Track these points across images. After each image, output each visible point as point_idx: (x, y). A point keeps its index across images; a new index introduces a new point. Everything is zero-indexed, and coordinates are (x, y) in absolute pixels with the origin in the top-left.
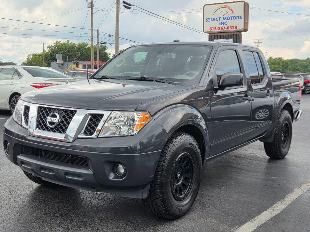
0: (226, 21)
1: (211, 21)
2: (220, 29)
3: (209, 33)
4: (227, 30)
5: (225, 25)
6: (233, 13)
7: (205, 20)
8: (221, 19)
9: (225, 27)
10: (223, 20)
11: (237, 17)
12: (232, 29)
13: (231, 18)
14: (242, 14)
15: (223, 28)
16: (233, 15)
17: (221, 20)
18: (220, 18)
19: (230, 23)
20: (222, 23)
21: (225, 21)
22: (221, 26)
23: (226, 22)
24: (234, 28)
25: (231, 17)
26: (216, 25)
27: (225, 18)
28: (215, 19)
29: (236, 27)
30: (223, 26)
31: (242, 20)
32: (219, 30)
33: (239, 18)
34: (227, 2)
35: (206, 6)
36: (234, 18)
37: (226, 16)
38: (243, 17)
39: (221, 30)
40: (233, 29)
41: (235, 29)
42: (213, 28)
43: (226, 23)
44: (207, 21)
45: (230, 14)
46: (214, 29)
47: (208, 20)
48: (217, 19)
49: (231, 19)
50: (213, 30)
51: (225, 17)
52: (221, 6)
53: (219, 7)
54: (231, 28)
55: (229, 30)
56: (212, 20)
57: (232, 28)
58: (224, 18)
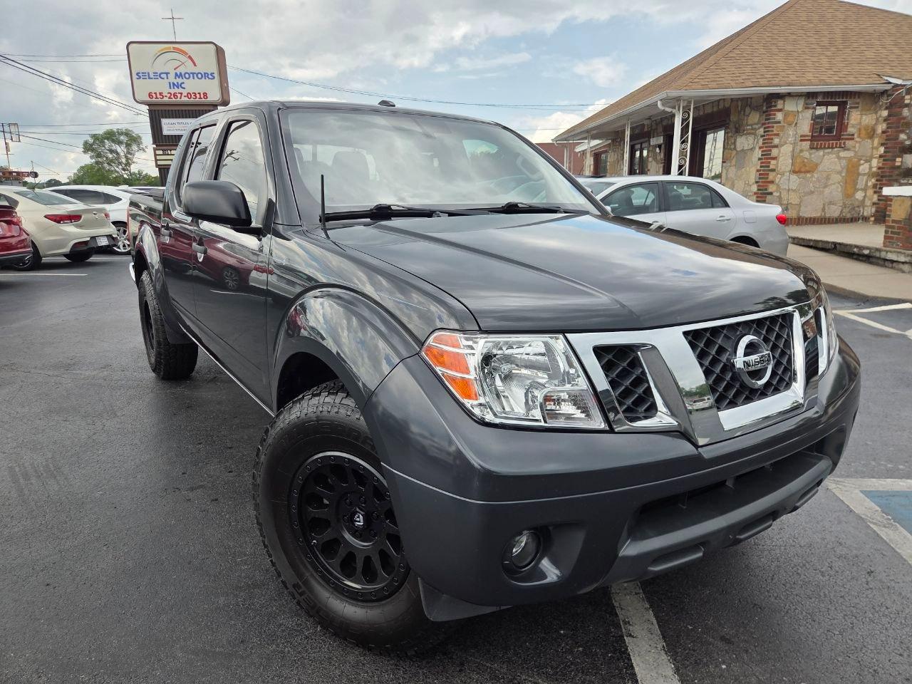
0: (182, 81)
1: (149, 78)
2: (172, 97)
3: (148, 105)
4: (186, 99)
5: (180, 90)
6: (195, 65)
7: (135, 77)
8: (172, 76)
9: (181, 94)
10: (175, 78)
11: (205, 75)
12: (197, 99)
13: (191, 75)
14: (213, 67)
15: (179, 95)
16: (196, 70)
17: (172, 79)
18: (167, 74)
19: (192, 86)
20: (174, 84)
21: (180, 80)
22: (172, 91)
23: (183, 83)
24: (202, 96)
25: (193, 74)
26: (162, 88)
27: (179, 74)
28: (159, 76)
29: (205, 95)
30: (176, 90)
31: (216, 81)
32: (169, 98)
33: (210, 76)
34: (177, 41)
35: (131, 46)
36: (200, 76)
37: (182, 70)
38: (216, 75)
39: (174, 99)
40: (200, 98)
41: (203, 100)
42: (156, 93)
43: (183, 85)
44: (140, 78)
45: (189, 67)
46: (158, 96)
47: (141, 75)
48: (162, 76)
49: (194, 78)
50: (157, 98)
51: (178, 71)
52: (165, 49)
53: (162, 50)
54: (195, 95)
55: (192, 99)
56: (152, 76)
57: (198, 96)
58: (176, 74)
